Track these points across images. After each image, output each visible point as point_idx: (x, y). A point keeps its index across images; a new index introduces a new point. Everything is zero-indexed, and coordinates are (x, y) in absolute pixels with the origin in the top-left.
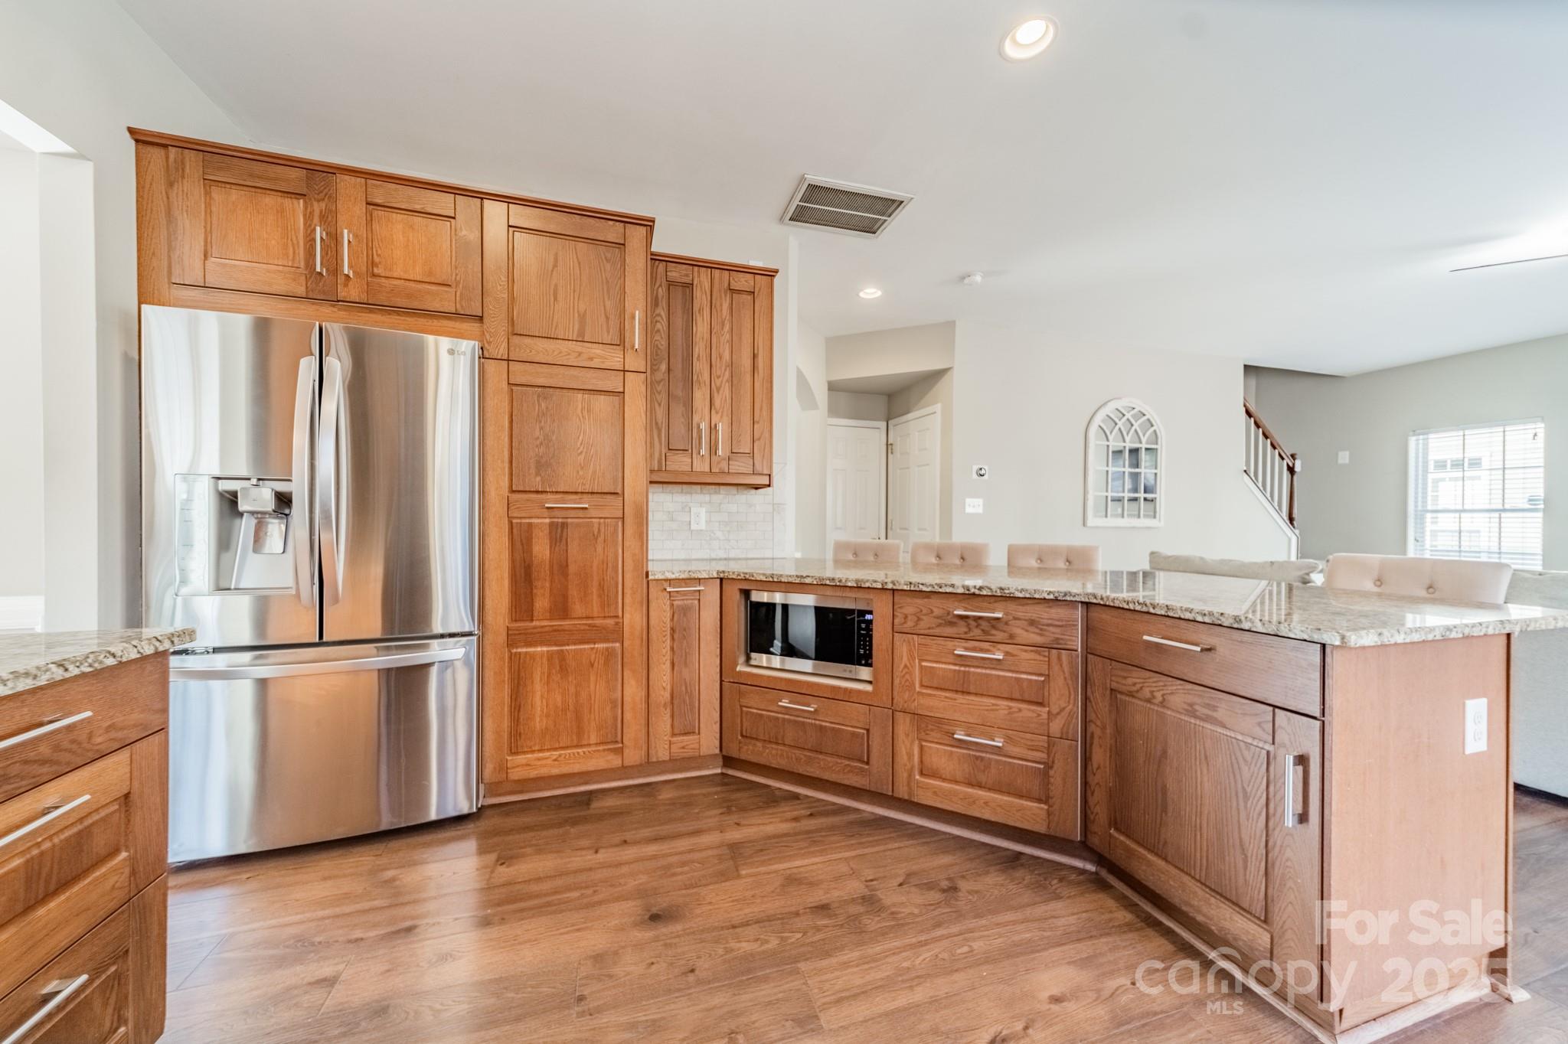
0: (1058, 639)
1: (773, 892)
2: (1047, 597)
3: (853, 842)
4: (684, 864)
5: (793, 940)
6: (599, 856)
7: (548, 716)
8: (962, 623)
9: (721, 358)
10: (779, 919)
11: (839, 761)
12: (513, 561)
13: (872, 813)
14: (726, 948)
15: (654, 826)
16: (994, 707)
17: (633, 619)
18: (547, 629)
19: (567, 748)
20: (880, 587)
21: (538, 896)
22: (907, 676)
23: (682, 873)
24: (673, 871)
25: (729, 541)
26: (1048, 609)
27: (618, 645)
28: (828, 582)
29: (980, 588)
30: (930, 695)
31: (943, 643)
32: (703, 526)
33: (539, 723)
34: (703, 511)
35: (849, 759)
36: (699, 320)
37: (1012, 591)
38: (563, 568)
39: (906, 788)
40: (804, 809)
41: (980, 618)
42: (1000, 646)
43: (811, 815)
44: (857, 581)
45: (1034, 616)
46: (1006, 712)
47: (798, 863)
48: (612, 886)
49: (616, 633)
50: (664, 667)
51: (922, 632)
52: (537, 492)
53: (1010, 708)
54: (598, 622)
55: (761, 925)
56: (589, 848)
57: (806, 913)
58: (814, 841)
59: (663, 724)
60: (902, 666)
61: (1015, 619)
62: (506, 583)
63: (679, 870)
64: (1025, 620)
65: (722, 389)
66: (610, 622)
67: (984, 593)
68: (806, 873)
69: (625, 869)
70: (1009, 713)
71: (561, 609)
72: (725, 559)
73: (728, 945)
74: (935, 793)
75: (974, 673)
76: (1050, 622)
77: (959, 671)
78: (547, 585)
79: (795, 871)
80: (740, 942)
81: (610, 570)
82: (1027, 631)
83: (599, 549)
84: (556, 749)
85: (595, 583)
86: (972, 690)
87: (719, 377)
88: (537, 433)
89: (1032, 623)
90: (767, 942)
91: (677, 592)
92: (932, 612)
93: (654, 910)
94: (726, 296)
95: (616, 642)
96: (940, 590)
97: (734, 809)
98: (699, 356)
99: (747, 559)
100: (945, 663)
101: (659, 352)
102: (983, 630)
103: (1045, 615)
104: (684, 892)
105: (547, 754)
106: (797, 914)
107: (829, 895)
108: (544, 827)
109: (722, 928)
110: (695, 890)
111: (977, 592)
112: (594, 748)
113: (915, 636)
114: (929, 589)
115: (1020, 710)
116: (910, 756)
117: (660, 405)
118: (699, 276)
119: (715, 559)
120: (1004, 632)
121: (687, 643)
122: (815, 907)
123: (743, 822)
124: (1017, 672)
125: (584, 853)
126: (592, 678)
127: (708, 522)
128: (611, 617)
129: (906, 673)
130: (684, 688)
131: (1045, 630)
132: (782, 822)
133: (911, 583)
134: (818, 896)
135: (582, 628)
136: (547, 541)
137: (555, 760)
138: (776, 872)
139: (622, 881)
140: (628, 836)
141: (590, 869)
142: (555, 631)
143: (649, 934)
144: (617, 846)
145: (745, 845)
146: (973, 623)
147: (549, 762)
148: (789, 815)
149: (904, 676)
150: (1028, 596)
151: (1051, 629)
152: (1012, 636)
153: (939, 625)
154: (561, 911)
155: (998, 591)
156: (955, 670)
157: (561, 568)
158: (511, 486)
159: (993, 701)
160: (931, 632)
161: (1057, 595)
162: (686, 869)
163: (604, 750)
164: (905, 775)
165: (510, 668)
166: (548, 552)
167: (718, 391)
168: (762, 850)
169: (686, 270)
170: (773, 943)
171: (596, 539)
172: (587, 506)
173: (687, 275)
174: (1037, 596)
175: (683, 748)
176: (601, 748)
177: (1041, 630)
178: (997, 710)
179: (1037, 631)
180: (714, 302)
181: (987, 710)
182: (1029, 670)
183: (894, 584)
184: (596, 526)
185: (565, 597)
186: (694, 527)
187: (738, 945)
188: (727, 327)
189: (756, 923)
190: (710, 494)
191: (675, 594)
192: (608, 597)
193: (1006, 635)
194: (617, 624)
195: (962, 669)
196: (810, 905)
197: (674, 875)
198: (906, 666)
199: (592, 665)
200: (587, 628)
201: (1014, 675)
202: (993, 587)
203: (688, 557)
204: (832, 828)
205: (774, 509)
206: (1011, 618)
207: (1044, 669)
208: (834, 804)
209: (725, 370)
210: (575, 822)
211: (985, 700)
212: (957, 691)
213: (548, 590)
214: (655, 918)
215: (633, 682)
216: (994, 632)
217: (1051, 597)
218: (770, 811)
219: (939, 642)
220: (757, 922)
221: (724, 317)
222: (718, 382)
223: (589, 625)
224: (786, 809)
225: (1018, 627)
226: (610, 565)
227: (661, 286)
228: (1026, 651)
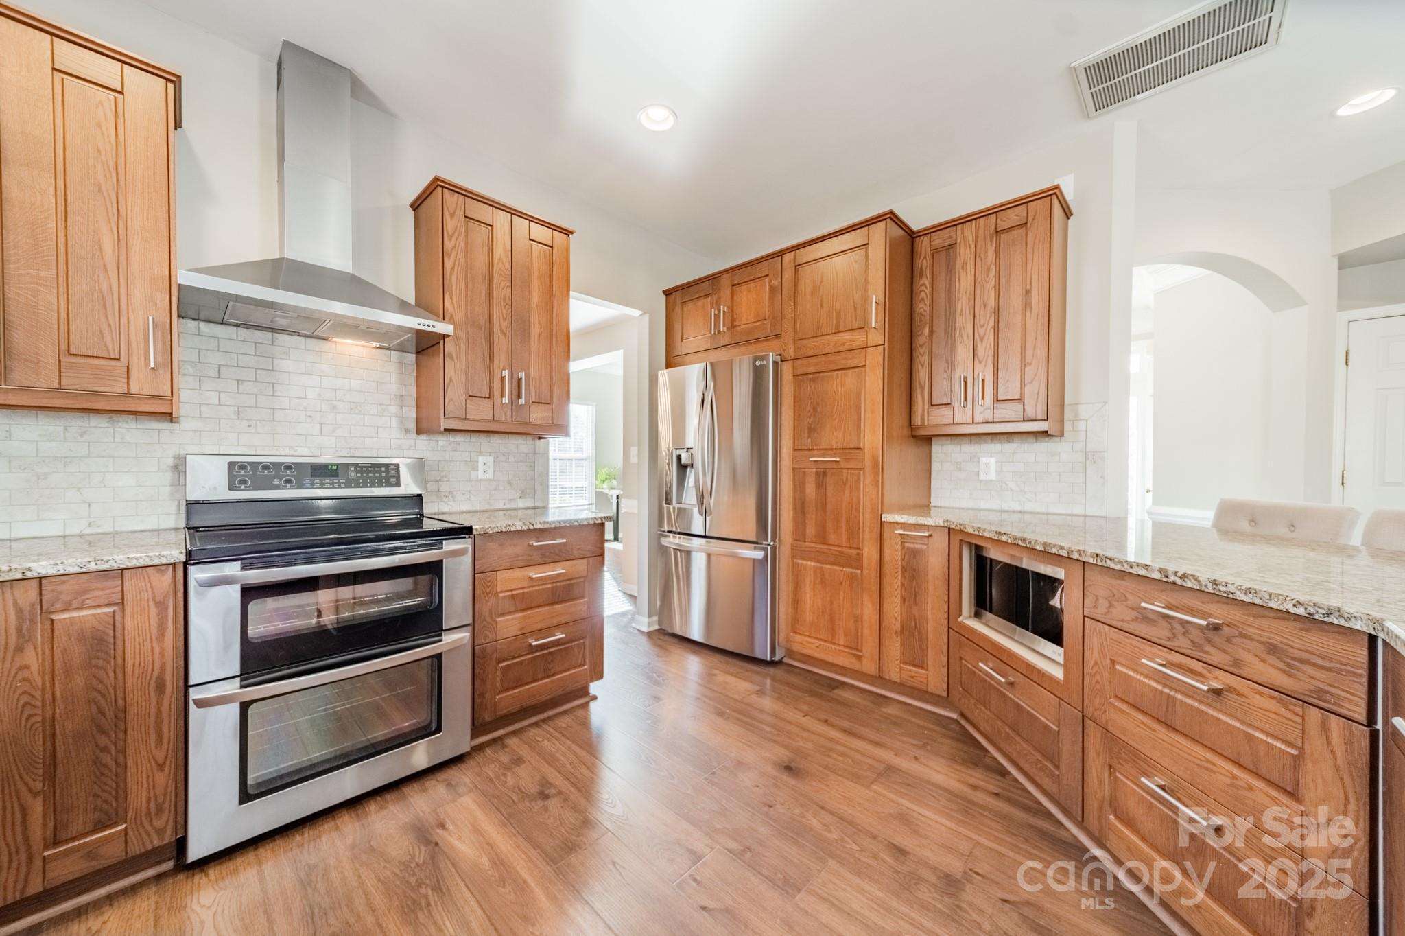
0: (1320, 690)
1: (877, 812)
2: (1293, 610)
3: (1008, 839)
4: (842, 755)
5: (848, 846)
6: (804, 719)
7: (813, 613)
8: (1163, 623)
9: (985, 306)
10: (857, 829)
11: (1033, 752)
12: (795, 498)
13: (1075, 837)
14: (802, 813)
15: (855, 723)
16: (1209, 766)
17: (869, 552)
18: (813, 550)
19: (825, 641)
20: (1066, 555)
21: (753, 719)
22: (1097, 677)
23: (834, 759)
24: (831, 754)
25: (1025, 493)
26: (1302, 634)
27: (859, 572)
28: (1020, 543)
29: (1183, 577)
30: (1123, 712)
31: (1139, 645)
32: (992, 476)
33: (808, 616)
34: (992, 461)
35: (1044, 755)
36: (963, 275)
37: (1231, 588)
38: (823, 505)
39: (1096, 822)
40: (994, 785)
41: (1188, 622)
42: (1219, 673)
43: (997, 794)
44: (1045, 544)
45: (1276, 640)
46: (1228, 781)
47: (927, 813)
48: (790, 738)
49: (857, 562)
50: (896, 599)
51: (1114, 623)
52: (809, 450)
53: (1234, 777)
54: (846, 550)
55: (841, 821)
56: (802, 712)
57: (882, 842)
58: (966, 811)
59: (894, 648)
60: (1093, 662)
61: (1242, 635)
62: (791, 513)
63: (835, 756)
64: (1261, 643)
65: (986, 338)
66: (854, 552)
67: (1189, 584)
68: (924, 823)
69: (806, 734)
70: (1232, 785)
71: (822, 538)
72: (1020, 512)
73: (805, 813)
74: (1129, 848)
75: (1181, 702)
76: (1305, 656)
77: (1162, 692)
78: (814, 517)
79: (915, 815)
80: (814, 817)
81: (854, 510)
82: (1263, 661)
83: (847, 492)
84: (818, 639)
85: (844, 519)
86: (1178, 724)
87: (982, 326)
88: (809, 407)
89: (1273, 649)
90: (830, 832)
91: (908, 535)
92: (1126, 599)
93: (793, 765)
94: (991, 241)
95: (857, 569)
96: (1131, 571)
97: (929, 747)
98: (962, 310)
99: (1048, 514)
100: (1141, 674)
101: (923, 318)
102: (1193, 642)
103: (1297, 643)
104: (821, 769)
105: (813, 640)
106: (875, 837)
107: (919, 849)
108: (797, 688)
109: (815, 803)
110: (829, 773)
111: (1179, 581)
112: (842, 648)
113: (1106, 627)
114: (1118, 567)
115: (1250, 788)
116: (1101, 782)
117: (923, 366)
118: (963, 233)
119: (1008, 511)
120: (1226, 652)
121: (917, 583)
122: (892, 844)
123: (922, 760)
124: (1250, 725)
125: (798, 712)
126: (841, 593)
127: (999, 472)
128: (854, 548)
129: (1097, 672)
130: (913, 624)
131: (1296, 669)
132: (959, 781)
133: (1097, 555)
134: (908, 842)
135: (835, 553)
136: (814, 485)
137: (817, 647)
138: (898, 804)
139: (797, 739)
140: (832, 719)
141: (790, 723)
142: (818, 552)
143: (775, 773)
144: (819, 720)
145: (901, 773)
146: (1179, 628)
147: (813, 646)
148: (973, 781)
149: (1094, 675)
150: (1257, 601)
151: (1310, 670)
152: (1237, 663)
153: (1136, 619)
154: (753, 732)
155: (1210, 585)
156: (1156, 689)
157: (822, 505)
158: (794, 446)
159: (1210, 756)
160: (1125, 626)
161: (1312, 610)
162: (841, 758)
163: (849, 653)
164: (1096, 805)
165: (793, 572)
166: (814, 494)
167: (982, 340)
168: (908, 785)
169: (950, 232)
170: (834, 836)
171: (845, 485)
172: (838, 459)
173: (951, 237)
174: (1273, 605)
175: (912, 677)
176: (847, 650)
177: (1289, 665)
178: (1214, 772)
179: (1281, 665)
180: (978, 251)
181: (1198, 765)
182: (1267, 727)
183: (1080, 555)
184: (845, 475)
185: (824, 527)
186: (982, 477)
187: (812, 818)
188: (993, 272)
189: (839, 817)
190: (1001, 443)
191: (906, 537)
192: (853, 530)
193: (1228, 658)
194: (858, 554)
195: (1166, 690)
196: (892, 841)
197: (829, 756)
198: (1096, 663)
199: (841, 583)
200: (837, 553)
201: (1243, 728)
202: (1203, 579)
203: (976, 507)
204: (1000, 816)
205: (1087, 458)
206: (1237, 633)
207: (1294, 735)
208: (1040, 803)
209: (990, 317)
210: (812, 693)
211: (1199, 750)
212: (1159, 721)
213: (814, 521)
214: (788, 768)
215: (870, 605)
216: (1208, 648)
217: (1301, 611)
218: (959, 768)
219: (1134, 643)
220: (841, 818)
221: (989, 264)
222: (982, 331)
223: (839, 552)
224: (979, 776)
225: (1248, 650)
226: (854, 506)
227: (925, 257)
228: (1260, 694)
